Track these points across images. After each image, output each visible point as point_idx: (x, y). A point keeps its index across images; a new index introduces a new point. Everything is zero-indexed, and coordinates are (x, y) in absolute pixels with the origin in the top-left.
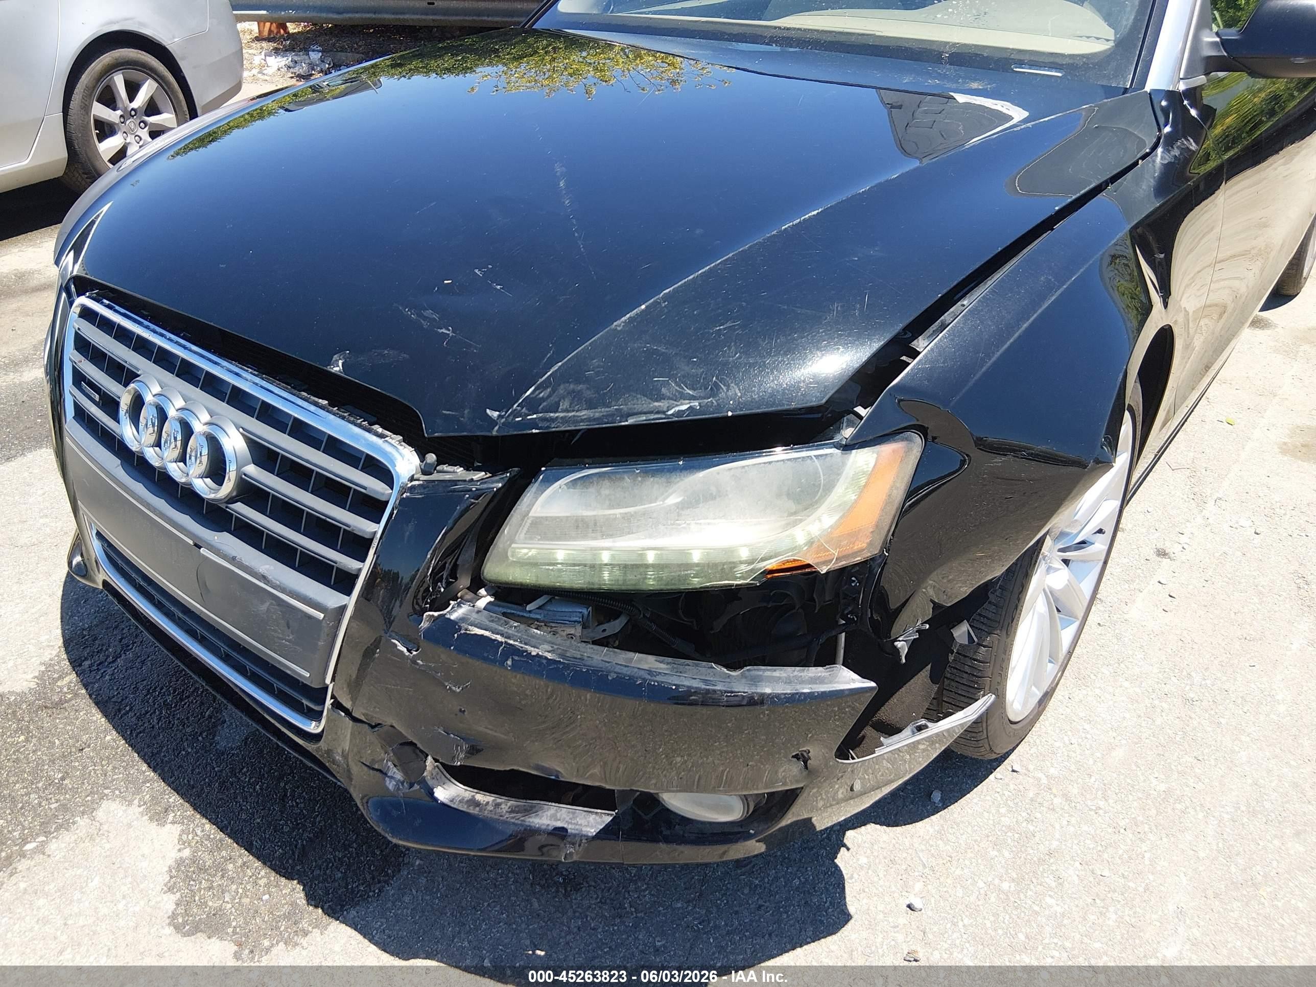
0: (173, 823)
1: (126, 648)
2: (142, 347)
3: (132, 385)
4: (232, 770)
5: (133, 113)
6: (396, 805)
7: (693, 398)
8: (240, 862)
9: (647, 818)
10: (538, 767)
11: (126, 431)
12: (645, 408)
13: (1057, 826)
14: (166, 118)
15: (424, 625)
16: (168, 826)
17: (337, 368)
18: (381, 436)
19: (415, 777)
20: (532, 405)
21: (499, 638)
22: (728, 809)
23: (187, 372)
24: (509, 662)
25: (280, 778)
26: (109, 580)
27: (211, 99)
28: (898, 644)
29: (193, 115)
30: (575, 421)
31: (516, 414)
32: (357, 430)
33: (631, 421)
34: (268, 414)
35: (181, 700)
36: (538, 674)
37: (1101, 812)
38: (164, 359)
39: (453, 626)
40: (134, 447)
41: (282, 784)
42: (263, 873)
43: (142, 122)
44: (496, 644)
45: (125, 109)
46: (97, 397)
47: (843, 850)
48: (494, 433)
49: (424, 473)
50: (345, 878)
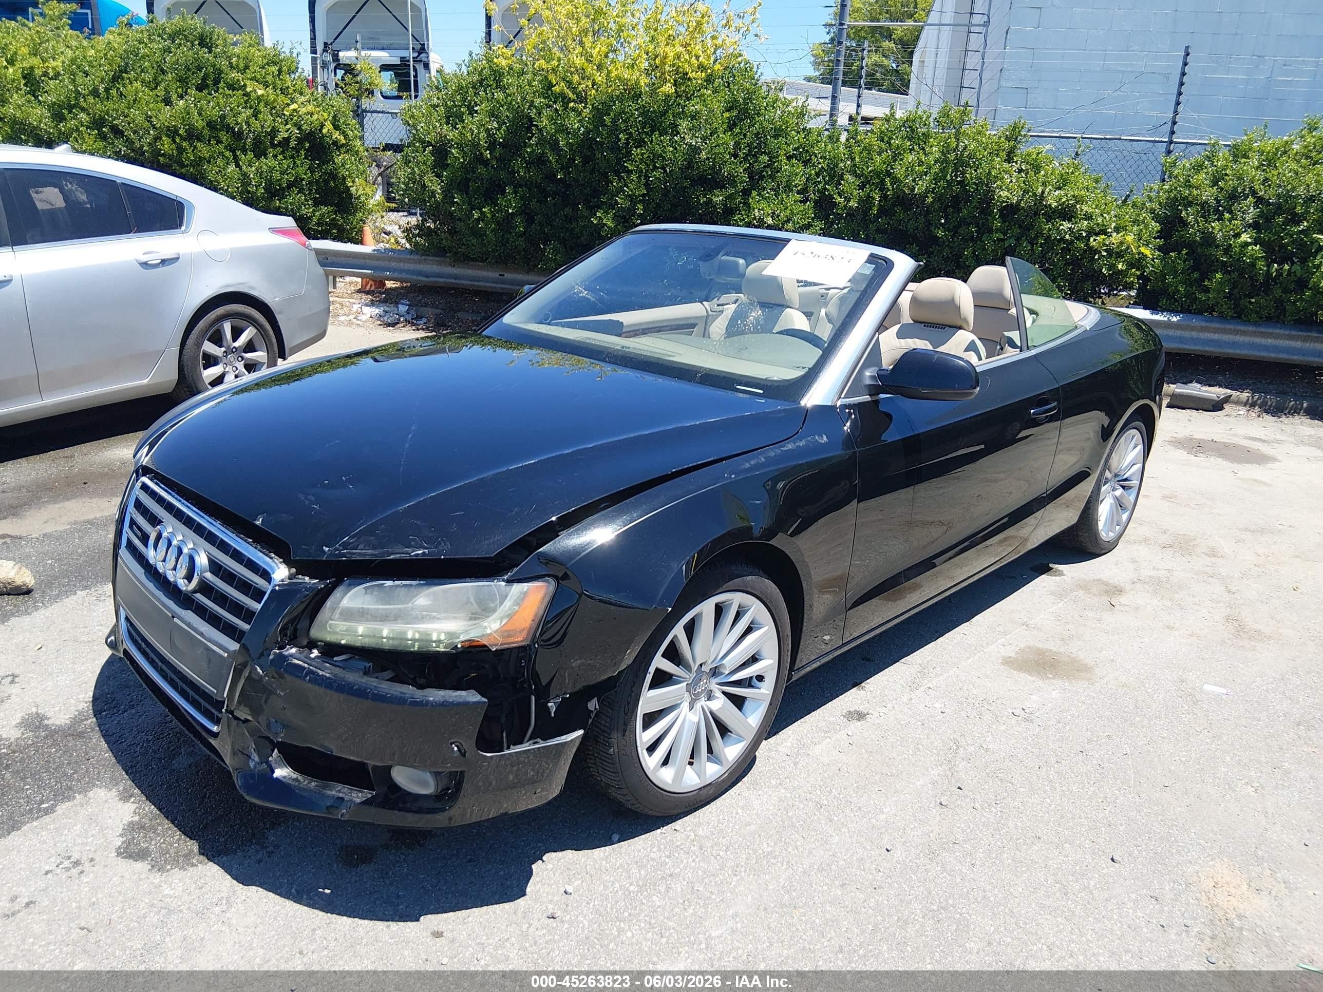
0: (133, 803)
1: (132, 707)
2: (169, 507)
3: (158, 527)
4: (177, 781)
5: (234, 350)
6: (252, 776)
7: (426, 548)
8: (166, 826)
9: (391, 797)
10: (322, 746)
11: (151, 554)
12: (401, 551)
13: (685, 861)
14: (260, 355)
15: (271, 657)
16: (129, 804)
17: (258, 523)
18: (271, 558)
19: (265, 760)
20: (345, 546)
21: (306, 665)
22: (425, 784)
23: (188, 522)
24: (308, 678)
25: (205, 787)
26: (127, 649)
27: (299, 342)
28: (550, 704)
29: (283, 356)
30: (365, 555)
31: (336, 549)
32: (261, 554)
33: (392, 557)
34: (223, 547)
35: (158, 739)
36: (320, 685)
37: (718, 857)
38: (179, 515)
39: (285, 658)
40: (152, 562)
41: (205, 790)
42: (178, 833)
43: (241, 357)
44: (304, 668)
45: (228, 347)
46: (139, 534)
47: (540, 861)
48: (324, 559)
49: (289, 579)
50: (226, 841)
